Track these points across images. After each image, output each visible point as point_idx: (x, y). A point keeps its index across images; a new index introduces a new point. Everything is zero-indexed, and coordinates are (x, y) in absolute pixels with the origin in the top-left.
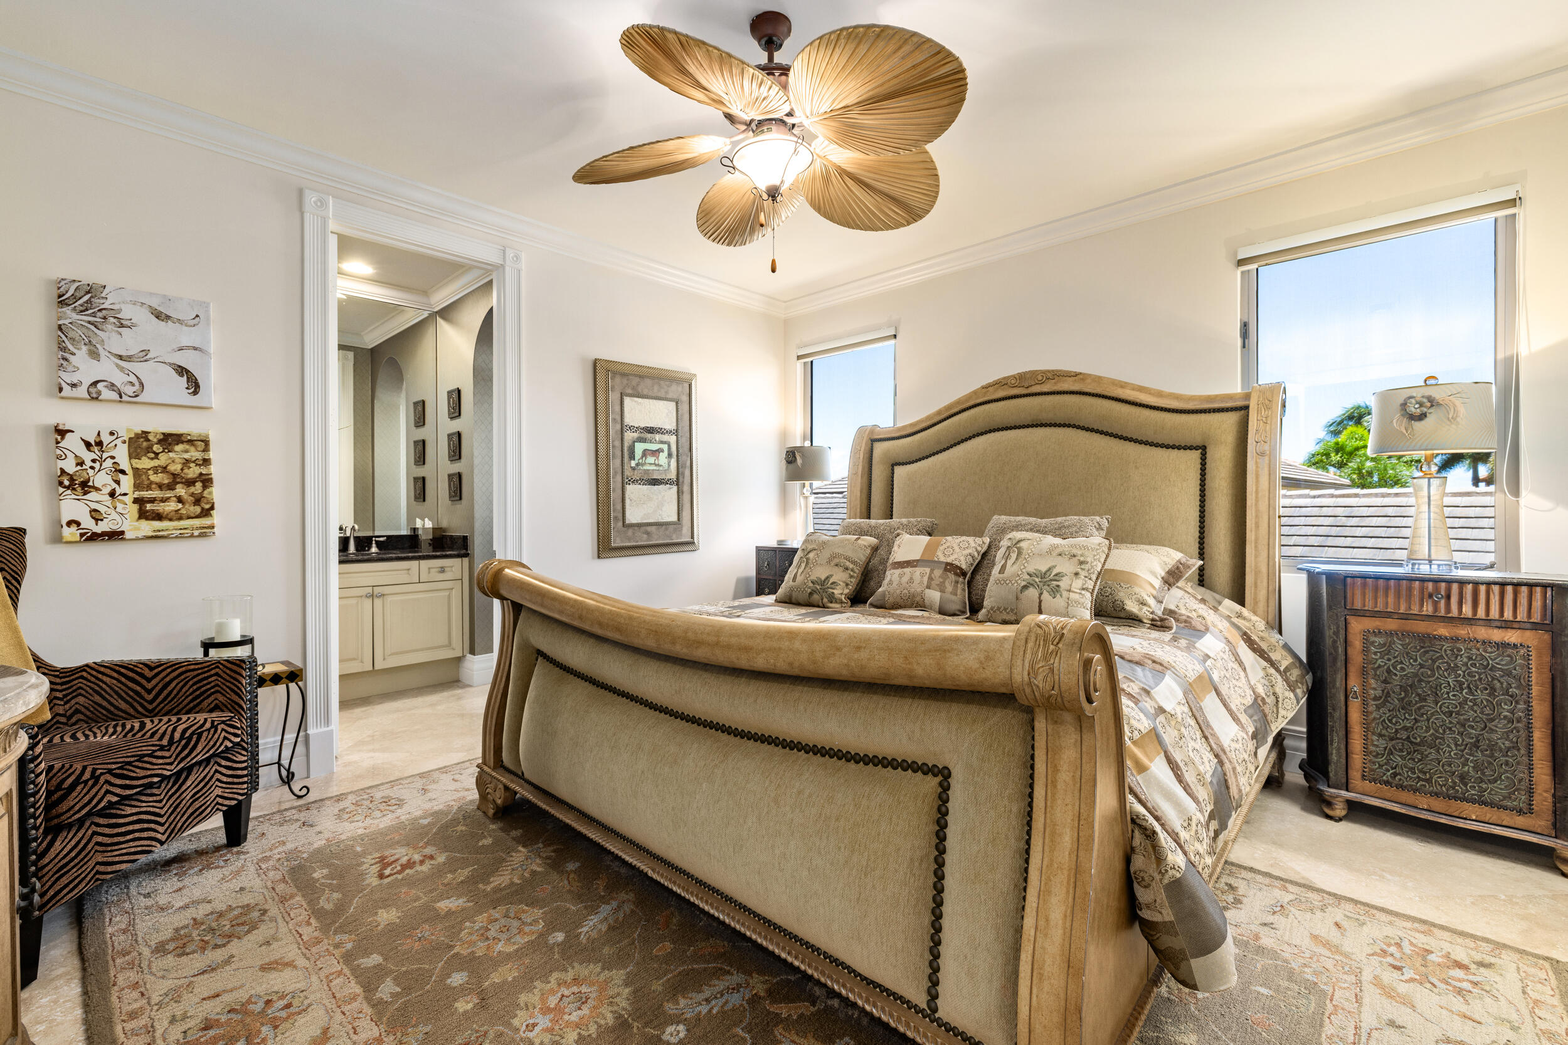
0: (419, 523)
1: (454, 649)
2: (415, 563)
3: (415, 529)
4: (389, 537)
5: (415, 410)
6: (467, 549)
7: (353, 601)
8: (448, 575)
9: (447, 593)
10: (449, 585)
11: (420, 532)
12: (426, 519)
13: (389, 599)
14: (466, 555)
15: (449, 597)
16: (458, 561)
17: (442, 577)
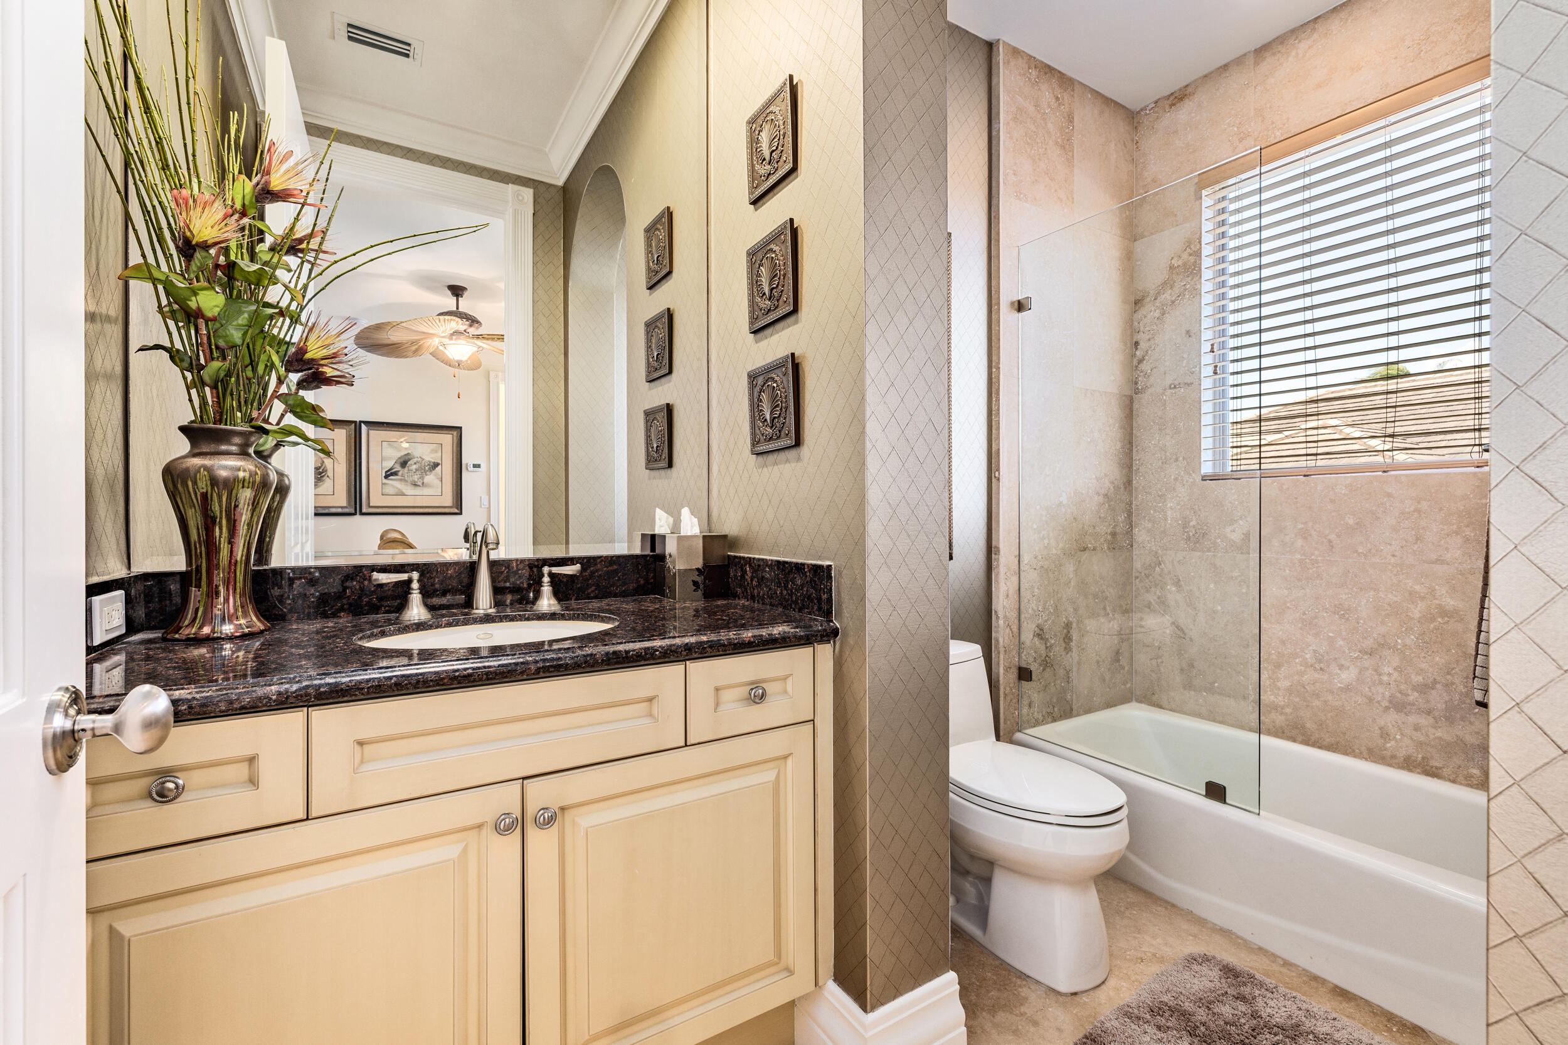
0: (662, 524)
1: (790, 972)
2: (672, 673)
3: (653, 540)
4: (587, 562)
5: (649, 245)
6: (828, 614)
7: (448, 851)
8: (774, 711)
9: (768, 775)
10: (774, 744)
11: (671, 547)
12: (685, 512)
13: (586, 820)
14: (830, 635)
15: (777, 787)
16: (801, 655)
17: (758, 716)
